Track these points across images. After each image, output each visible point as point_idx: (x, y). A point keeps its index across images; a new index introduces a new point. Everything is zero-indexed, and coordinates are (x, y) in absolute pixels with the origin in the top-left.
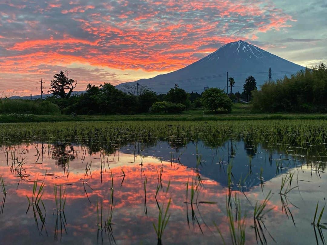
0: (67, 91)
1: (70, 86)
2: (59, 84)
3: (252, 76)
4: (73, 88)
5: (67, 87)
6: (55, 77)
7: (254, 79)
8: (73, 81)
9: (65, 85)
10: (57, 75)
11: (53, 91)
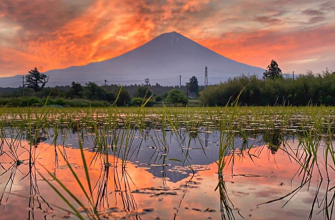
0: (40, 85)
1: (43, 81)
2: (34, 78)
3: (194, 77)
4: (45, 82)
5: (40, 82)
6: (30, 72)
7: (196, 79)
8: (45, 76)
9: (39, 80)
10: (32, 71)
11: (27, 84)
